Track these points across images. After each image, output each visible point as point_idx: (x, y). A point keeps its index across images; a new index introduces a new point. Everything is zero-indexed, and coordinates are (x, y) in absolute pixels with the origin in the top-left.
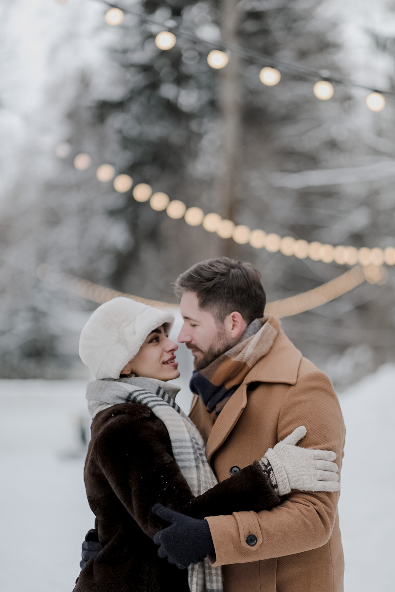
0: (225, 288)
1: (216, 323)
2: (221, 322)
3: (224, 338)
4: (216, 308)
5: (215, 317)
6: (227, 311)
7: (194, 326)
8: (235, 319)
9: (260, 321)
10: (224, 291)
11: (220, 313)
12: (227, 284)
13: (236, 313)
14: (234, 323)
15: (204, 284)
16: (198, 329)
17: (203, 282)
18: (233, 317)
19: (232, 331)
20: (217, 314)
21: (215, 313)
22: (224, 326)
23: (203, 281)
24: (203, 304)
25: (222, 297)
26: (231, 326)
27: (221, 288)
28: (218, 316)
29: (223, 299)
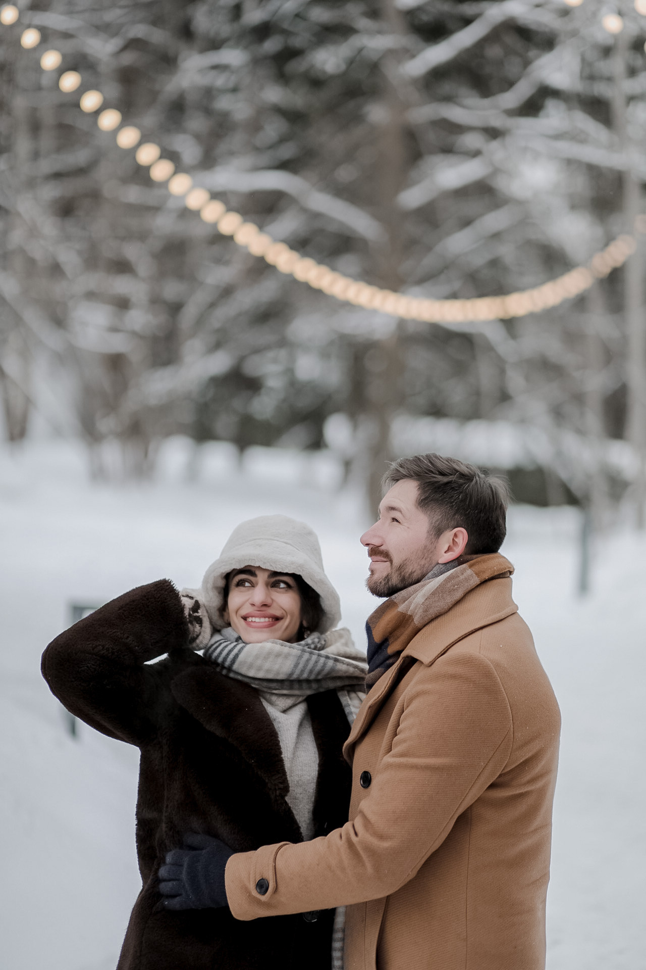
0: (461, 492)
1: (429, 532)
2: (435, 535)
3: (429, 559)
4: (438, 515)
5: (431, 524)
6: (452, 523)
8: (456, 540)
10: (459, 496)
11: (441, 522)
12: (467, 488)
14: (452, 544)
15: (434, 475)
17: (433, 473)
19: (445, 554)
20: (437, 521)
21: (435, 519)
22: (437, 542)
23: (435, 471)
24: (423, 502)
25: (453, 502)
26: (446, 548)
27: (457, 490)
28: (437, 525)
29: (453, 506)
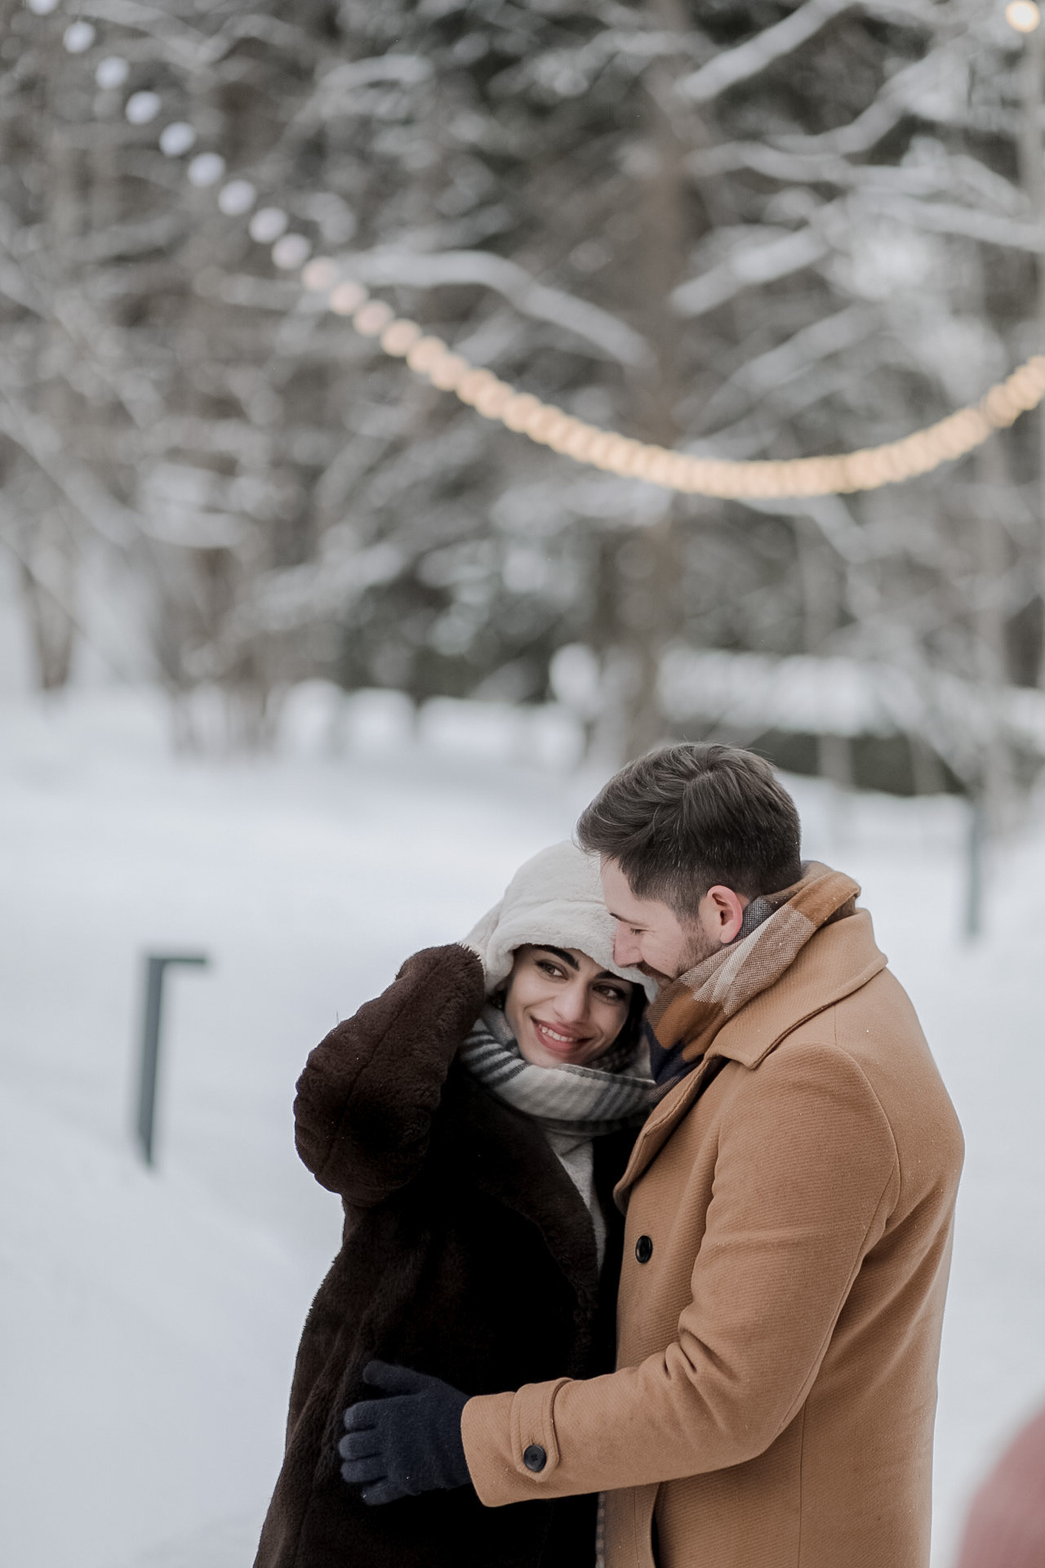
0: (677, 841)
1: (679, 920)
2: (690, 916)
4: (671, 888)
5: (674, 907)
6: (698, 889)
7: (638, 931)
8: (722, 901)
9: (767, 901)
11: (683, 897)
12: (681, 828)
13: (719, 889)
14: (721, 909)
15: (630, 837)
16: (647, 939)
17: (626, 835)
18: (714, 896)
20: (677, 900)
23: (628, 830)
24: (641, 886)
26: (718, 918)
27: (669, 841)
29: (680, 867)
